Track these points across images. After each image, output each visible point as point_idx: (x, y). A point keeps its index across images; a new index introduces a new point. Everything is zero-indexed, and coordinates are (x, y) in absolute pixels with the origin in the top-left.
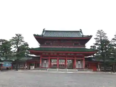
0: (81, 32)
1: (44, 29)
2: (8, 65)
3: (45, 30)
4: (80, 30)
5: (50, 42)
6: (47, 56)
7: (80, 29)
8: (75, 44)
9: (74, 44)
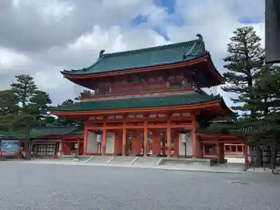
0: (200, 42)
1: (103, 51)
2: (10, 147)
3: (104, 53)
4: (198, 38)
5: (107, 84)
6: (101, 124)
7: (199, 35)
8: (172, 84)
9: (168, 84)
